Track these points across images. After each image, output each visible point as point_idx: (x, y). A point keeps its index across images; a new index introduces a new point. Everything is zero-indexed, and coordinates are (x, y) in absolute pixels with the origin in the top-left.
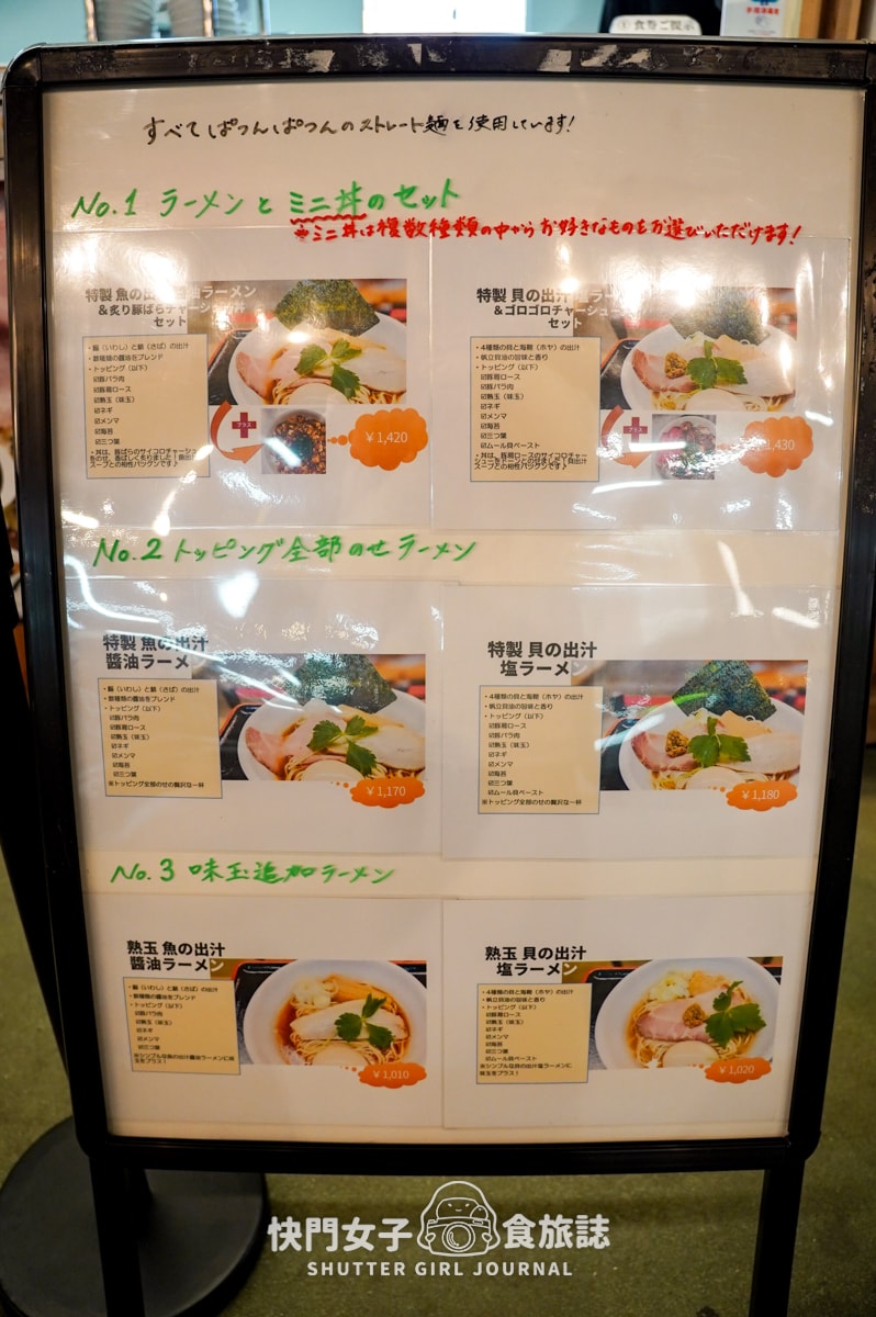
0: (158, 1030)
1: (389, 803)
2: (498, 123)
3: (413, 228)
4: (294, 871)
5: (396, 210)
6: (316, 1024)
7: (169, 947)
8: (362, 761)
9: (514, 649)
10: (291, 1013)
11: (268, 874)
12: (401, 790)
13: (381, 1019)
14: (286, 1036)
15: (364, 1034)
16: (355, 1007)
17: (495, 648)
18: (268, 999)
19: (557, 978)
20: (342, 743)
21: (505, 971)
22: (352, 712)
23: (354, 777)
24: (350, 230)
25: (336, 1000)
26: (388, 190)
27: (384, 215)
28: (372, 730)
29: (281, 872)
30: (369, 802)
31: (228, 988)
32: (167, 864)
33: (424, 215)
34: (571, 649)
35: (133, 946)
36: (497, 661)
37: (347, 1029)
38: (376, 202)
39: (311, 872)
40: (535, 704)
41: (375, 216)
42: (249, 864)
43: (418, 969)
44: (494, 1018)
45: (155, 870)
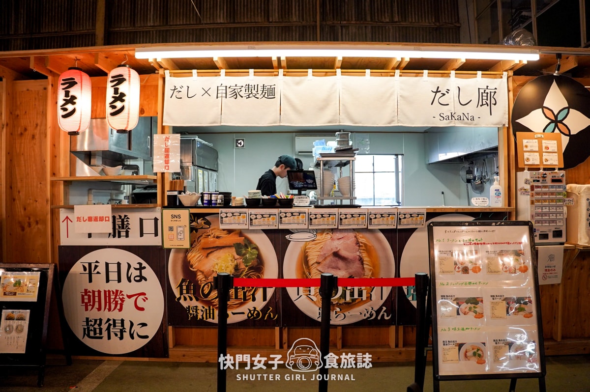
0: (447, 356)
1: (479, 318)
2: (487, 231)
3: (478, 244)
4: (467, 329)
5: (475, 241)
6: (470, 354)
7: (449, 341)
8: (475, 312)
9: (494, 296)
10: (466, 352)
11: (463, 329)
12: (481, 316)
13: (480, 352)
14: (466, 356)
15: (477, 355)
16: (476, 350)
17: (491, 296)
18: (463, 349)
19: (504, 344)
20: (473, 309)
21: (496, 343)
22: (474, 305)
23: (475, 314)
24: (470, 244)
25: (473, 349)
26: (474, 239)
27: (474, 242)
28: (476, 308)
29: (465, 329)
30: (476, 318)
31: (457, 348)
32: (449, 328)
33: (479, 242)
34: (501, 296)
35: (444, 342)
36: (492, 298)
37: (474, 354)
38: (473, 241)
39: (469, 329)
40: (497, 303)
41: (473, 242)
42: (460, 328)
43: (484, 344)
44: (495, 351)
45: (447, 329)
